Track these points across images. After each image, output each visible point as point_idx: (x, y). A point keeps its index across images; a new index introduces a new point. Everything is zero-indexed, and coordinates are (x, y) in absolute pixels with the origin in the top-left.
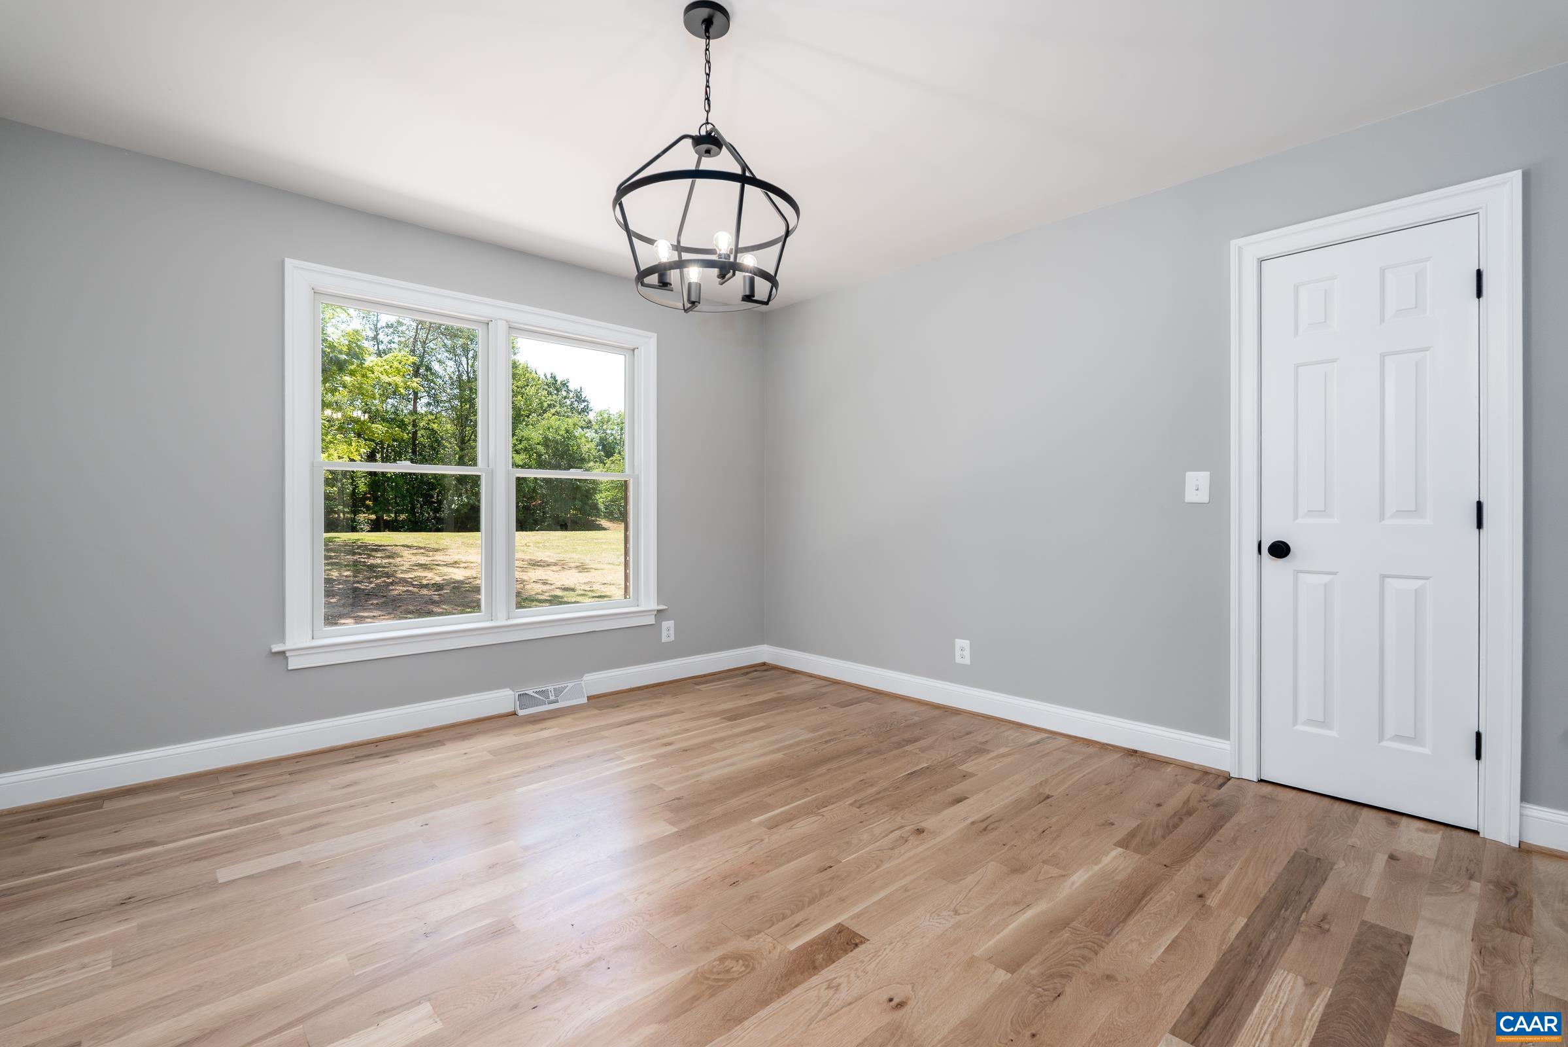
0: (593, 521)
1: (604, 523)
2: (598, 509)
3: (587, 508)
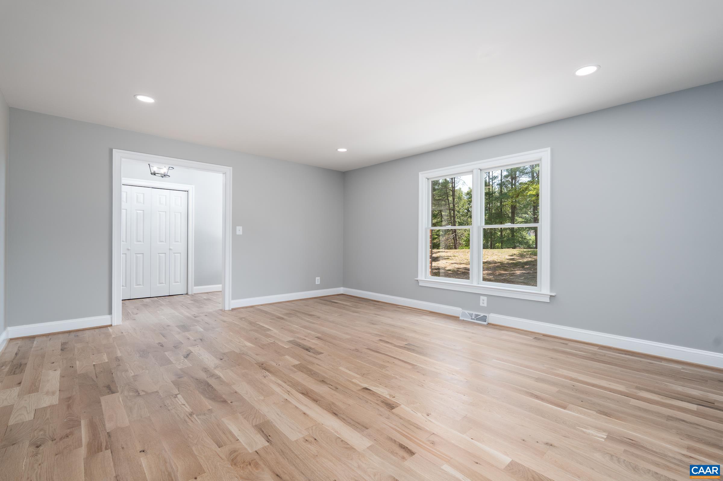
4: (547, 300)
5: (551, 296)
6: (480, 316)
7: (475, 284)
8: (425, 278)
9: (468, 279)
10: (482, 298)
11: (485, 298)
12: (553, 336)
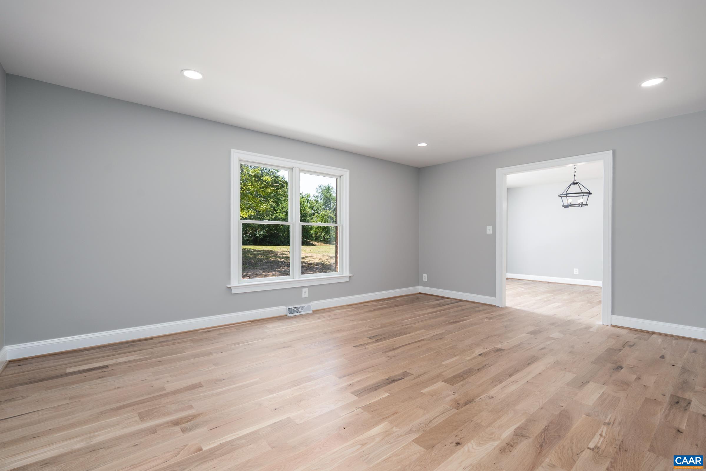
0: (309, 242)
1: (314, 243)
2: (312, 237)
3: (309, 236)
4: (347, 280)
5: (350, 276)
6: (305, 307)
7: (297, 279)
8: (239, 283)
9: (287, 275)
10: (304, 290)
11: (307, 289)
12: (351, 304)
